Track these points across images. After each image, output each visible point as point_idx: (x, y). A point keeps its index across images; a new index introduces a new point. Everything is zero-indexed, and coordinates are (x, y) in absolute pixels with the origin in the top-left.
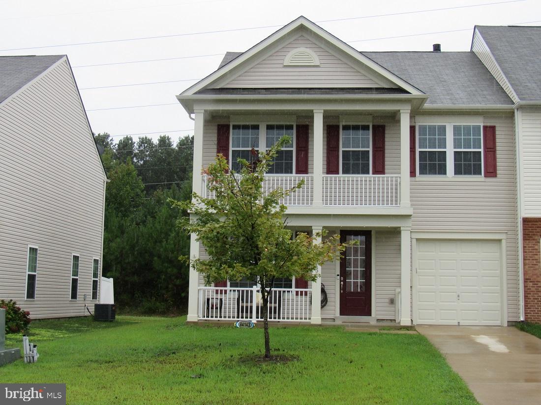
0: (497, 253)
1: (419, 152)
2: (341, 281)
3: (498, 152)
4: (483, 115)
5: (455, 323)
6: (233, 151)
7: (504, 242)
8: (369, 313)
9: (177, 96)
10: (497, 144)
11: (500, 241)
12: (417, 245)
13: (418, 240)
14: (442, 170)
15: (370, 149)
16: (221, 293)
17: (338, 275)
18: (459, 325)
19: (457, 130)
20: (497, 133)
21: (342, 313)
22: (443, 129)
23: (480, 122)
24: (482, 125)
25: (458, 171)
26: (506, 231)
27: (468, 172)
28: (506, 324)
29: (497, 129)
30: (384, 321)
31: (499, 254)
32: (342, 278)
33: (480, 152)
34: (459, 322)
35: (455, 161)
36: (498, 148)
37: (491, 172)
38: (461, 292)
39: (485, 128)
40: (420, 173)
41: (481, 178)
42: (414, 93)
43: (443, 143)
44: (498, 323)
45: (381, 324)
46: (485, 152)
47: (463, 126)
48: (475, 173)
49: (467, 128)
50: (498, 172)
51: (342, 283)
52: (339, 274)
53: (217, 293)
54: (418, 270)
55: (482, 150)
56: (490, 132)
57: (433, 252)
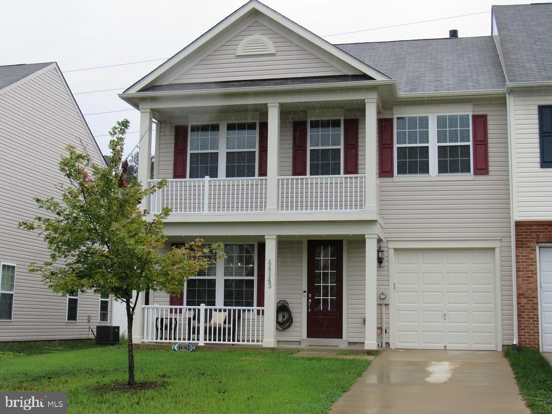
0: (491, 264)
1: (398, 148)
2: (308, 298)
3: (490, 145)
4: (471, 102)
5: (441, 346)
6: (191, 154)
7: (497, 250)
8: (339, 335)
9: (118, 95)
10: (489, 136)
11: (493, 249)
12: (395, 255)
13: (396, 250)
14: (425, 169)
15: (342, 147)
16: (176, 312)
17: (305, 292)
18: (445, 350)
19: (441, 121)
20: (489, 122)
21: (310, 335)
22: (424, 122)
23: (468, 111)
24: (471, 114)
25: (442, 169)
26: (501, 238)
27: (454, 170)
28: (500, 349)
29: (489, 118)
30: (357, 345)
31: (492, 265)
32: (310, 295)
33: (469, 146)
34: (445, 346)
35: (439, 157)
36: (489, 141)
37: (482, 169)
38: (448, 311)
39: (474, 117)
40: (399, 172)
41: (470, 176)
42: (379, 78)
43: (425, 137)
44: (492, 347)
45: (353, 347)
46: (475, 145)
47: (460, 115)
48: (463, 171)
49: (453, 119)
50: (490, 168)
51: (310, 300)
52: (306, 290)
53: (171, 312)
54: (397, 285)
55: (471, 143)
56: (480, 122)
57: (415, 264)
